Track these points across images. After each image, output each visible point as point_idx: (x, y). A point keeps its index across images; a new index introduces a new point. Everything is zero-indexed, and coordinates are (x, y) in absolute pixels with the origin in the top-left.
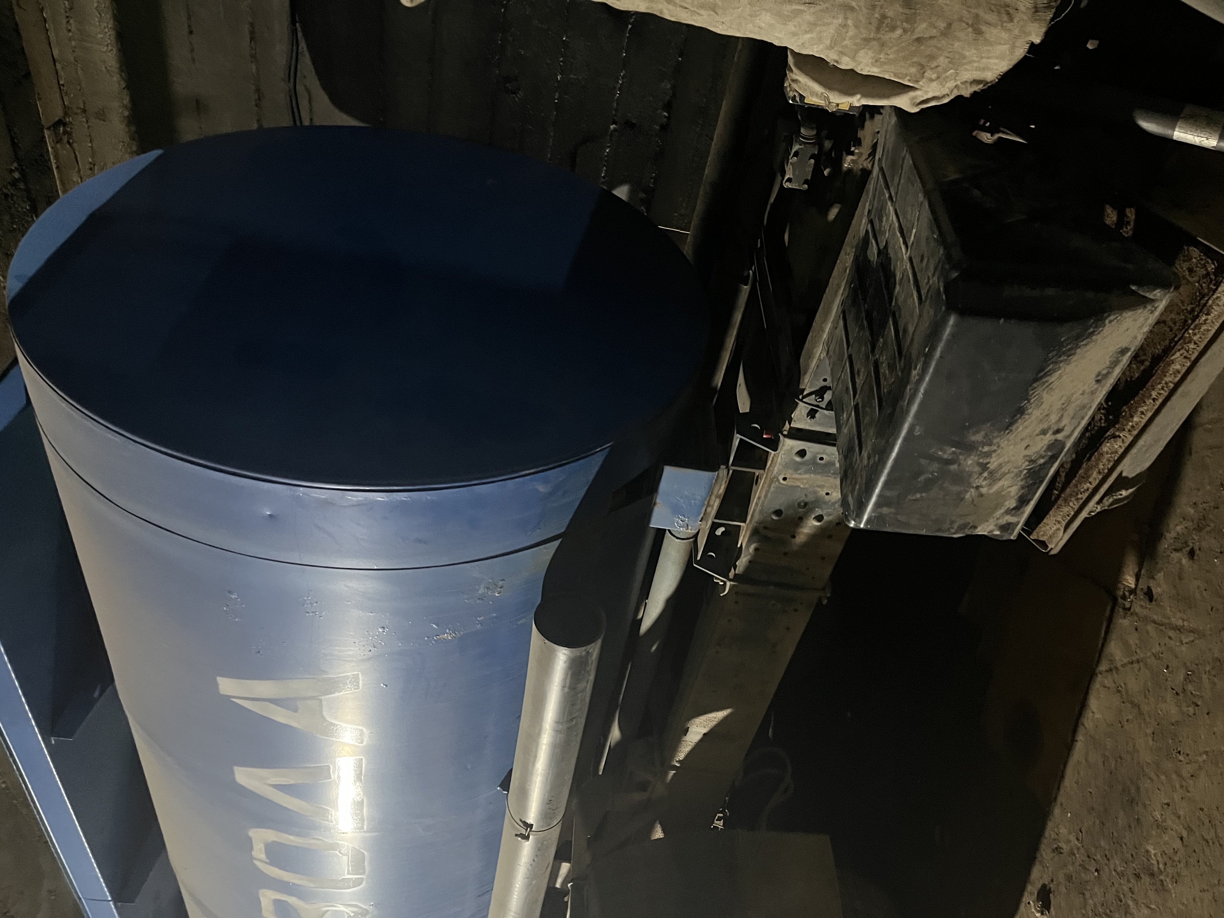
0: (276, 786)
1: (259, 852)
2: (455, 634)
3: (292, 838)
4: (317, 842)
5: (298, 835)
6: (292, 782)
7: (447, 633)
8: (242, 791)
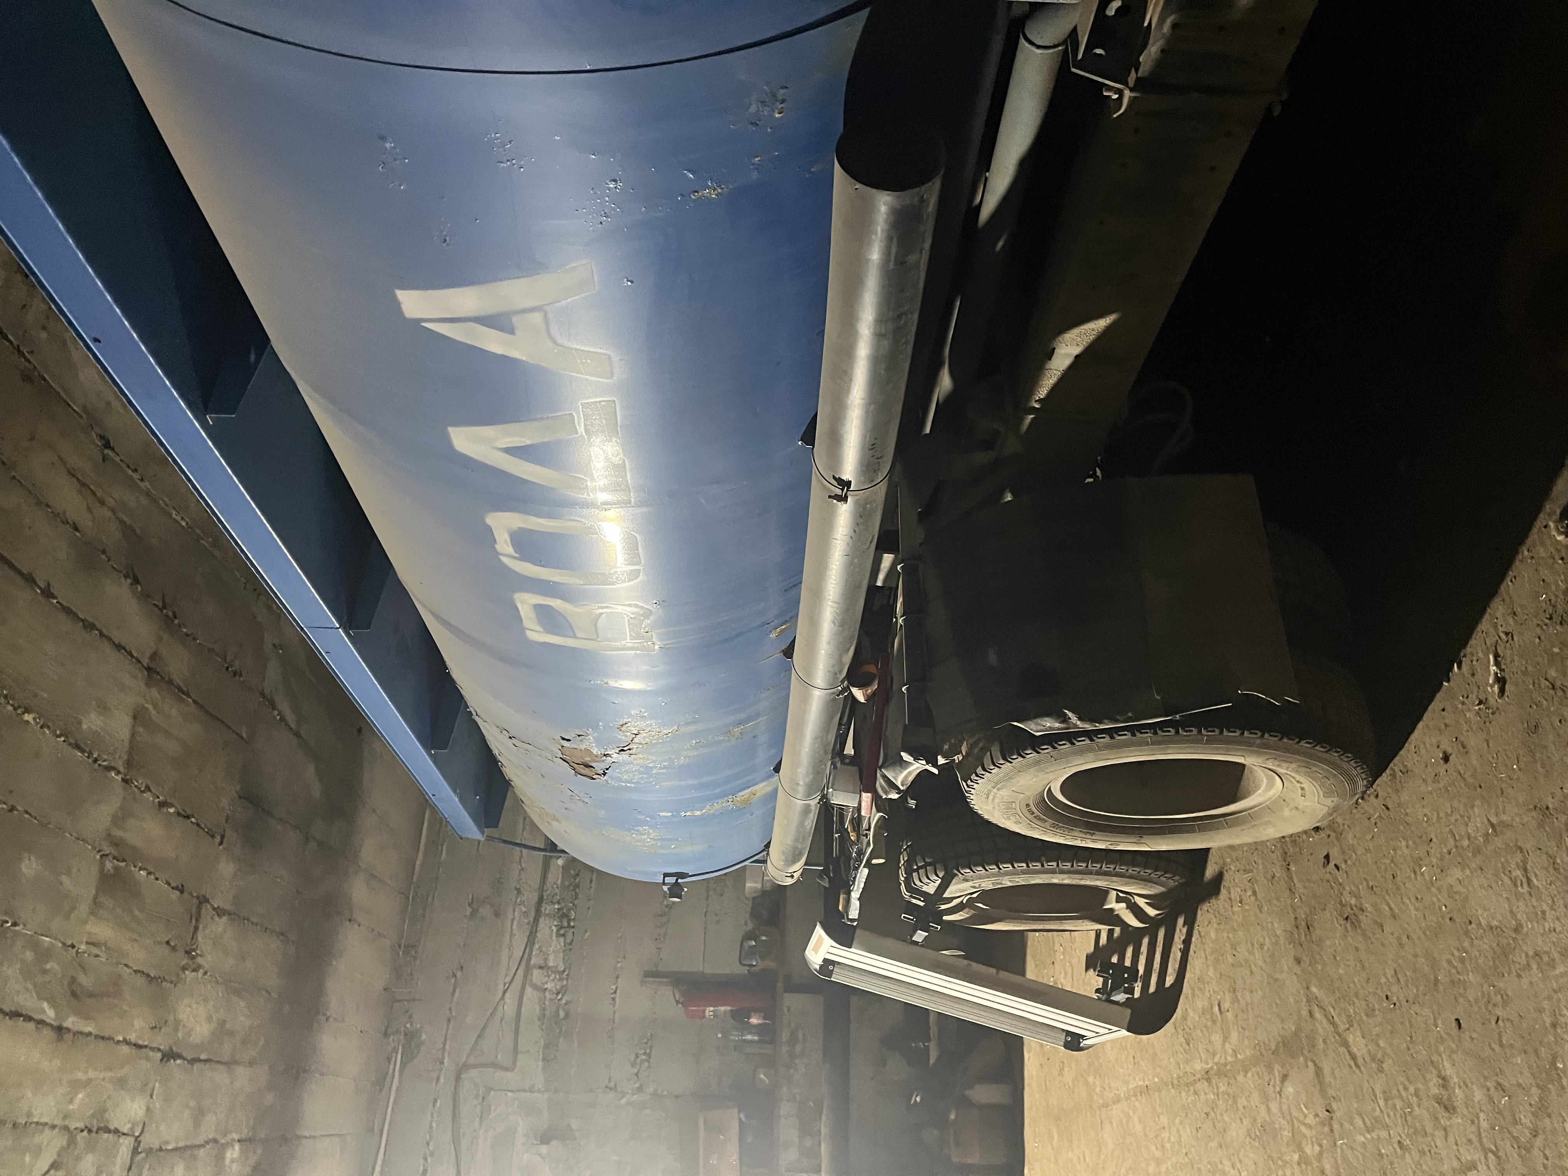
0: (508, 451)
1: (504, 546)
2: (722, 189)
3: (542, 521)
4: (575, 524)
5: (549, 516)
6: (528, 442)
7: (709, 188)
8: (467, 462)
